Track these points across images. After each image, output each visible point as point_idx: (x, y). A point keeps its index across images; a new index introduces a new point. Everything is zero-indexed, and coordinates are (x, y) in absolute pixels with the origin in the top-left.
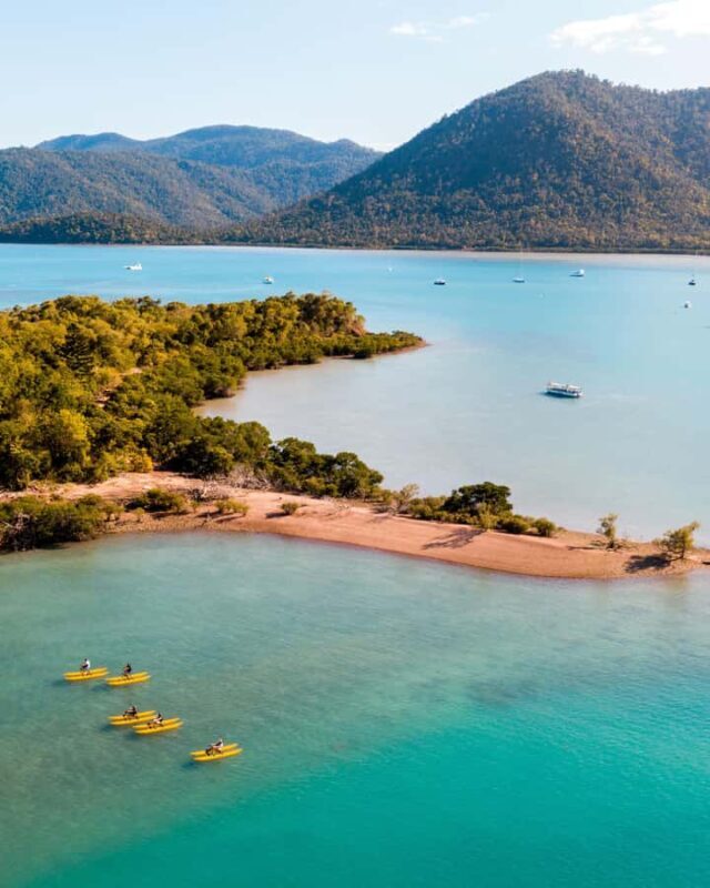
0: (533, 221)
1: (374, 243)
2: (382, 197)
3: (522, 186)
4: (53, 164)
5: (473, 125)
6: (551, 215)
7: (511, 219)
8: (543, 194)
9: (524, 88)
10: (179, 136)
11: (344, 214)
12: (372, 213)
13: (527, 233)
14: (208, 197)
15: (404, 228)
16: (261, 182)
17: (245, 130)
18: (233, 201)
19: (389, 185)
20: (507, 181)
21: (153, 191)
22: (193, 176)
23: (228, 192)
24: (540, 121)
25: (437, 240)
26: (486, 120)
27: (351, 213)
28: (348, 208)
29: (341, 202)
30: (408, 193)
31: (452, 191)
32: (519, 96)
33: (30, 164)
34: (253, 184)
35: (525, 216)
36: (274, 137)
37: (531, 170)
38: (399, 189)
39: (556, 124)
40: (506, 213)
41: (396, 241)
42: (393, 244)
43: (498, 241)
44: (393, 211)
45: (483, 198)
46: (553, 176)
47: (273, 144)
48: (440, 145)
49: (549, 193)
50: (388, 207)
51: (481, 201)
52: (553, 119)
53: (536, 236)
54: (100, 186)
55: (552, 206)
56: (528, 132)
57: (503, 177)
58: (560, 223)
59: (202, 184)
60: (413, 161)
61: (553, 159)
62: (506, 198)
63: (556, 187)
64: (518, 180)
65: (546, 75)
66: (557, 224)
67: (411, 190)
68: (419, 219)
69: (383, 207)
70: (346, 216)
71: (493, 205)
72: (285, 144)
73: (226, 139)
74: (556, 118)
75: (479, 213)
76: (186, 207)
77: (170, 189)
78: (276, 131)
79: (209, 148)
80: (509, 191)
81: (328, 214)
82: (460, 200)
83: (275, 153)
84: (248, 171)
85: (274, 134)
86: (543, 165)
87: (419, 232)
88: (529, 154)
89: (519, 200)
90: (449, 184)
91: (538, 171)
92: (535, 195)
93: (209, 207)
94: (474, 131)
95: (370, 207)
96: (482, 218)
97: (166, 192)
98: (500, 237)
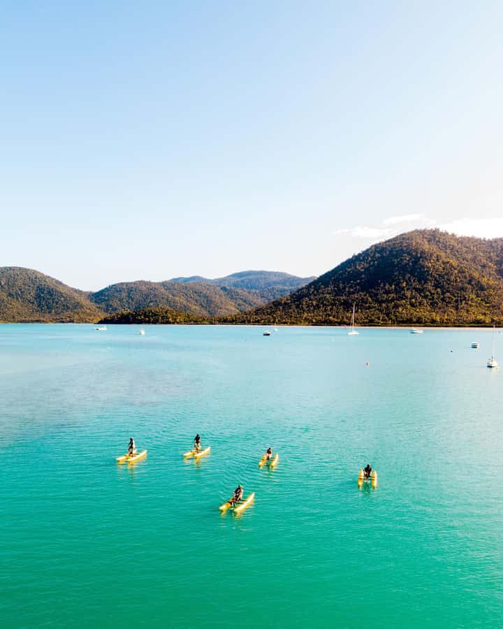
0: (400, 309)
1: (301, 322)
2: (312, 298)
3: (396, 289)
4: (155, 288)
5: (370, 259)
6: (412, 305)
7: (387, 308)
8: (408, 294)
9: (403, 238)
10: (229, 276)
11: (290, 307)
12: (304, 307)
13: (396, 316)
14: (233, 304)
15: (321, 314)
16: (264, 297)
17: (261, 273)
18: (247, 305)
19: (318, 292)
20: (387, 287)
21: (205, 301)
22: (228, 294)
23: (245, 301)
24: (409, 254)
25: (339, 320)
26: (377, 255)
27: (293, 306)
28: (293, 304)
29: (289, 301)
30: (328, 296)
31: (353, 293)
32: (398, 242)
33: (144, 288)
34: (259, 297)
35: (396, 306)
36: (275, 275)
37: (402, 281)
38: (323, 293)
39: (419, 255)
40: (384, 305)
41: (314, 321)
42: (312, 322)
43: (377, 320)
44: (317, 305)
45: (371, 297)
46: (415, 284)
47: (275, 279)
48: (350, 269)
49: (412, 294)
50: (314, 303)
51: (370, 298)
52: (417, 253)
53: (401, 317)
54: (177, 299)
55: (413, 300)
56: (402, 260)
57: (385, 285)
58: (418, 310)
59: (232, 298)
60: (333, 278)
61: (416, 274)
62: (385, 296)
63: (417, 290)
64: (393, 287)
65: (416, 231)
66: (415, 311)
67: (330, 293)
68: (331, 309)
69: (312, 303)
70: (290, 309)
71: (377, 301)
72: (281, 279)
73: (250, 277)
74: (419, 252)
75: (367, 305)
76: (221, 308)
77: (214, 300)
78: (277, 273)
79: (242, 281)
80: (388, 292)
81: (281, 308)
82: (357, 299)
83: (275, 283)
84: (257, 291)
85: (275, 274)
86: (409, 278)
87: (330, 316)
88: (402, 272)
89: (393, 297)
90: (352, 290)
91: (406, 281)
92: (404, 294)
93: (233, 309)
94: (370, 261)
95: (304, 303)
96: (369, 308)
97: (211, 301)
98: (379, 318)
